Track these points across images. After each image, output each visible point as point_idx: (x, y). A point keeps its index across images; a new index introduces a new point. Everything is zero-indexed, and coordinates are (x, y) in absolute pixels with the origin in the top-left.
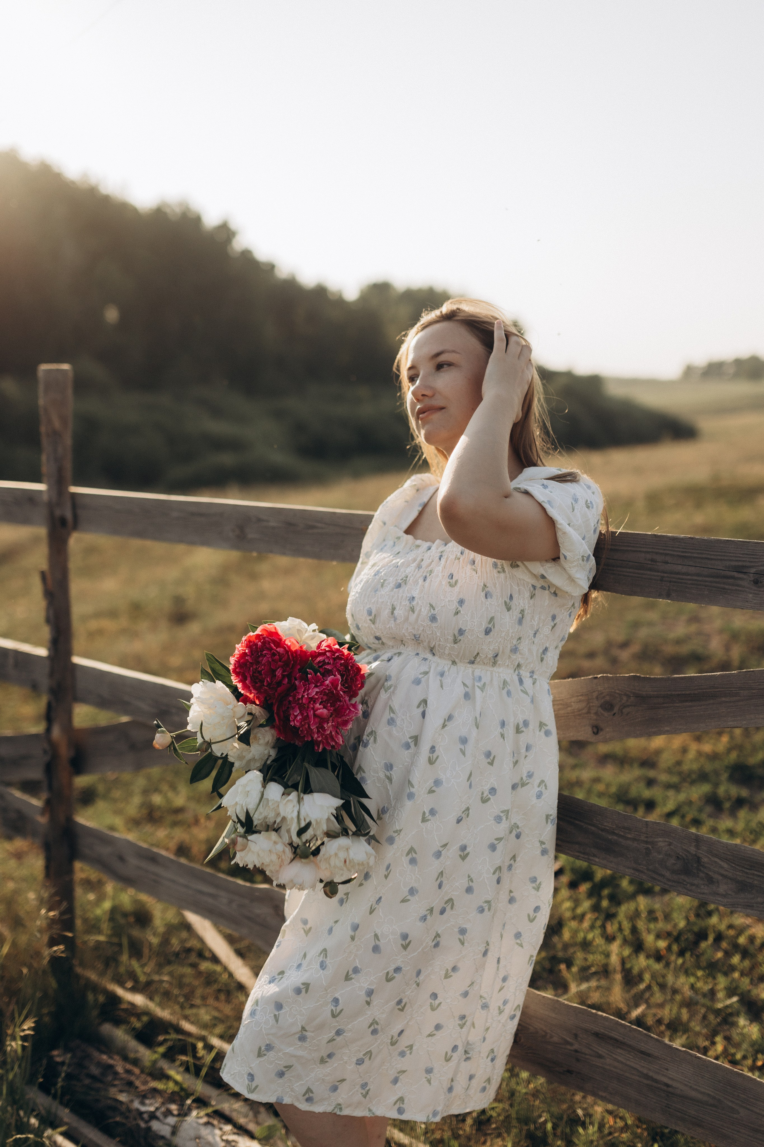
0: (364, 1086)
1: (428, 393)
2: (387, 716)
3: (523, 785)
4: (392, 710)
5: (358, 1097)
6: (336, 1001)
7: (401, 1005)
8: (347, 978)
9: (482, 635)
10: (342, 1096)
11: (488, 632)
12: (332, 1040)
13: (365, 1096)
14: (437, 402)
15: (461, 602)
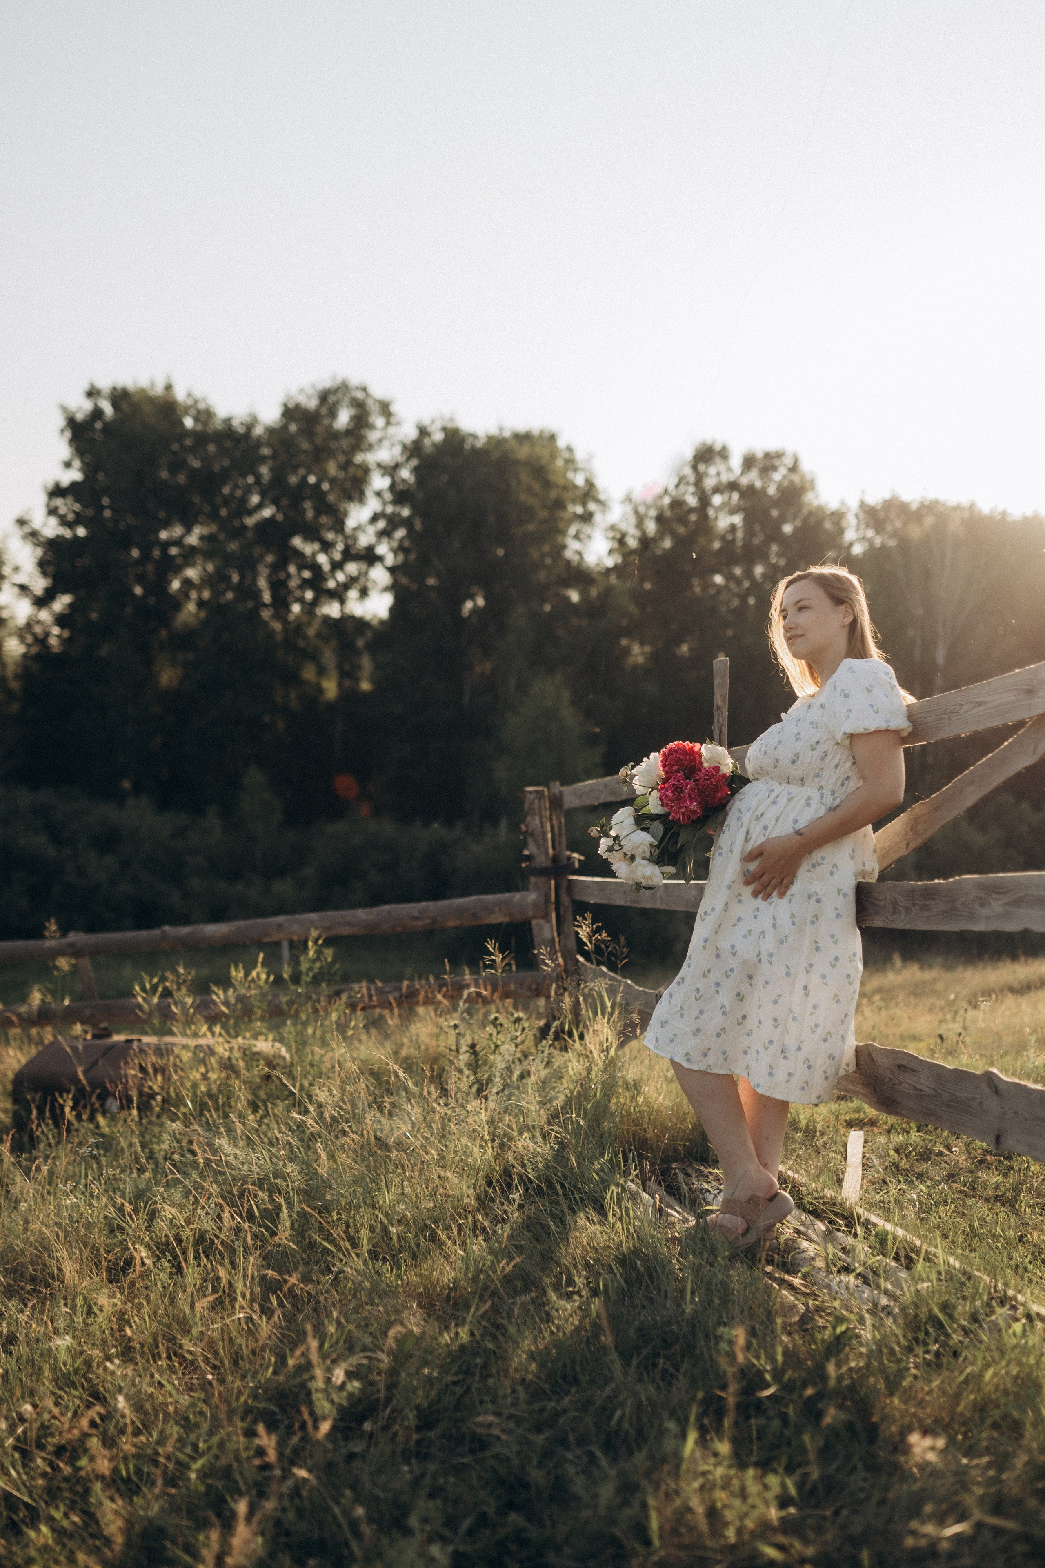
0: (724, 1053)
1: (792, 626)
2: (737, 815)
3: (819, 864)
4: (740, 811)
5: (721, 1060)
6: (698, 990)
7: (740, 997)
8: (704, 976)
9: (789, 764)
10: (711, 1059)
11: (793, 762)
12: (697, 1018)
13: (726, 1060)
14: (799, 632)
15: (780, 742)
